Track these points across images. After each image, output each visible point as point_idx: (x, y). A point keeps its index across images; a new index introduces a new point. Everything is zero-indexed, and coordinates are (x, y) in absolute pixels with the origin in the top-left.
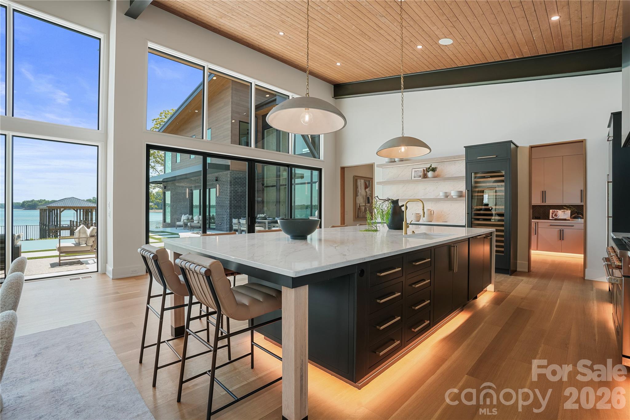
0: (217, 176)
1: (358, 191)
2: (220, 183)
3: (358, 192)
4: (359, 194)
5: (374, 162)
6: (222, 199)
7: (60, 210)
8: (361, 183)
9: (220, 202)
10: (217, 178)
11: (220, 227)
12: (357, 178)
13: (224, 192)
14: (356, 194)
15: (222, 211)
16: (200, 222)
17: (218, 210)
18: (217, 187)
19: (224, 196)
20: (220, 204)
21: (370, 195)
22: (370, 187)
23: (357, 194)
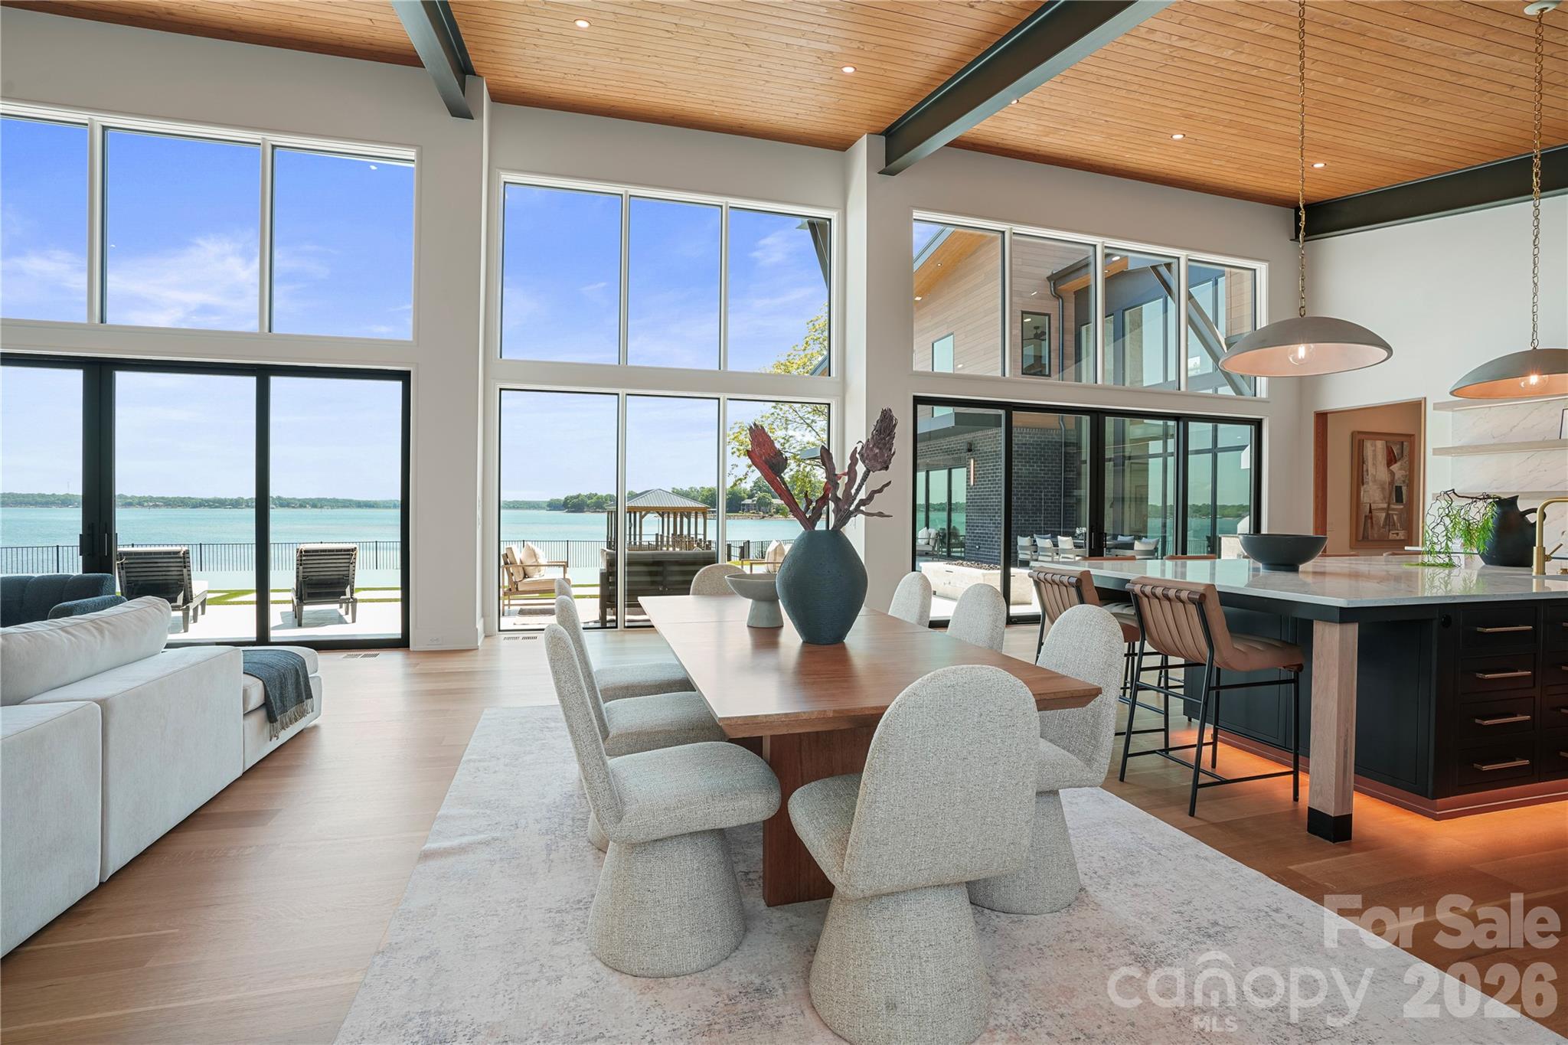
0: (969, 440)
1: (1367, 471)
2: (978, 457)
3: (1365, 473)
4: (1369, 478)
5: (1423, 396)
6: (982, 492)
7: (641, 513)
8: (1375, 451)
9: (978, 499)
10: (970, 444)
11: (978, 554)
12: (1362, 437)
13: (988, 477)
14: (1359, 477)
15: (981, 519)
16: (930, 543)
17: (971, 516)
18: (969, 465)
19: (988, 484)
20: (976, 502)
21: (1404, 482)
22: (1406, 459)
23: (1363, 480)
